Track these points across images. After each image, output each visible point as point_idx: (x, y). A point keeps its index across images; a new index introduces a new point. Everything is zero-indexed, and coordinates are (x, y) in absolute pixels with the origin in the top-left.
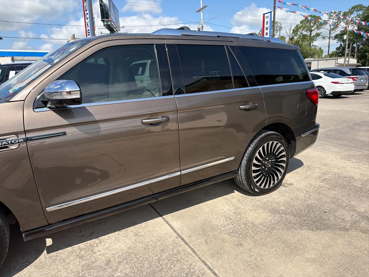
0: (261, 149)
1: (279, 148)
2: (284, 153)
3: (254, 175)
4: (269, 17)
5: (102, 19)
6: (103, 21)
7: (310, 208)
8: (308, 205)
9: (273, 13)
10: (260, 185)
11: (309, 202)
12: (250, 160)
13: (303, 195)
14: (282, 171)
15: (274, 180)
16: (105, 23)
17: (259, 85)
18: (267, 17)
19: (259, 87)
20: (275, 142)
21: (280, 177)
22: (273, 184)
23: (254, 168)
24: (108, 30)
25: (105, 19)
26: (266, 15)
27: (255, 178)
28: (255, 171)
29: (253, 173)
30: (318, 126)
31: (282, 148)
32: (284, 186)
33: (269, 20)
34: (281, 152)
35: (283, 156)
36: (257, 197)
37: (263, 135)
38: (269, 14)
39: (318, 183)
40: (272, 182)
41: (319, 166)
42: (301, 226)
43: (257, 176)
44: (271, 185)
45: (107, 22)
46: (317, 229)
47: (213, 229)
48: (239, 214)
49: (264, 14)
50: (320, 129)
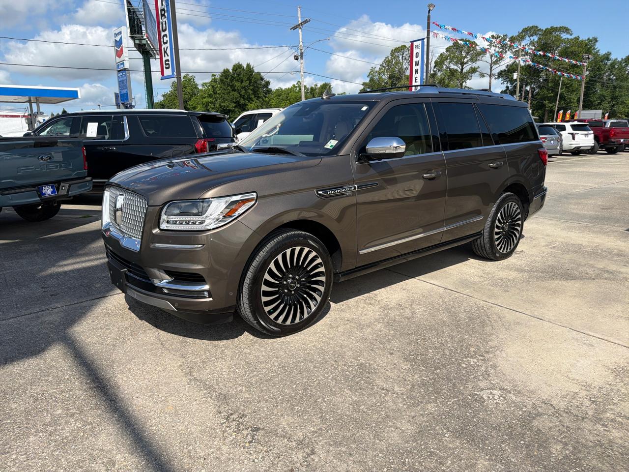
0: (502, 210)
1: (516, 211)
2: (520, 216)
3: (496, 237)
4: (420, 46)
5: (131, 34)
6: (132, 38)
7: (553, 268)
8: (549, 266)
9: (425, 40)
10: (500, 249)
11: (549, 263)
12: (493, 222)
13: (540, 259)
14: (518, 235)
15: (510, 246)
16: (137, 42)
17: (501, 144)
18: (417, 47)
19: (502, 145)
20: (514, 203)
21: (515, 242)
22: (510, 249)
23: (496, 230)
24: (140, 53)
25: (137, 35)
26: (415, 44)
27: (496, 241)
28: (497, 233)
29: (496, 235)
30: (546, 190)
31: (519, 211)
32: (516, 253)
33: (419, 51)
34: (517, 215)
35: (519, 219)
36: (496, 262)
37: (504, 195)
38: (421, 41)
39: (549, 250)
40: (509, 247)
41: (541, 237)
42: (552, 278)
43: (498, 239)
44: (508, 250)
45: (140, 40)
46: (567, 279)
47: (473, 283)
48: (488, 274)
49: (412, 42)
50: (547, 192)
